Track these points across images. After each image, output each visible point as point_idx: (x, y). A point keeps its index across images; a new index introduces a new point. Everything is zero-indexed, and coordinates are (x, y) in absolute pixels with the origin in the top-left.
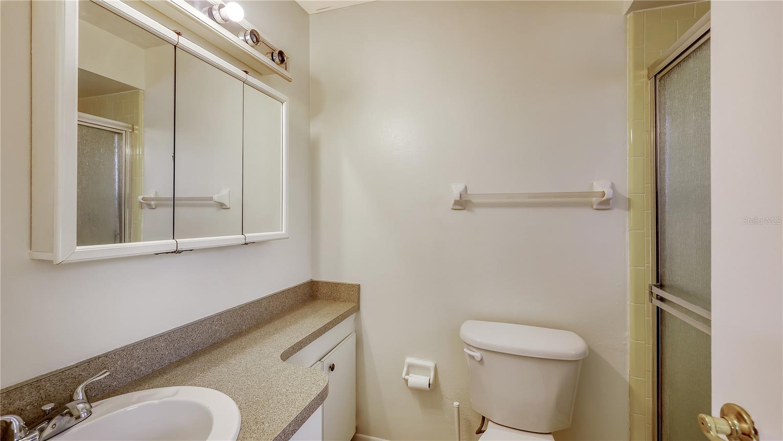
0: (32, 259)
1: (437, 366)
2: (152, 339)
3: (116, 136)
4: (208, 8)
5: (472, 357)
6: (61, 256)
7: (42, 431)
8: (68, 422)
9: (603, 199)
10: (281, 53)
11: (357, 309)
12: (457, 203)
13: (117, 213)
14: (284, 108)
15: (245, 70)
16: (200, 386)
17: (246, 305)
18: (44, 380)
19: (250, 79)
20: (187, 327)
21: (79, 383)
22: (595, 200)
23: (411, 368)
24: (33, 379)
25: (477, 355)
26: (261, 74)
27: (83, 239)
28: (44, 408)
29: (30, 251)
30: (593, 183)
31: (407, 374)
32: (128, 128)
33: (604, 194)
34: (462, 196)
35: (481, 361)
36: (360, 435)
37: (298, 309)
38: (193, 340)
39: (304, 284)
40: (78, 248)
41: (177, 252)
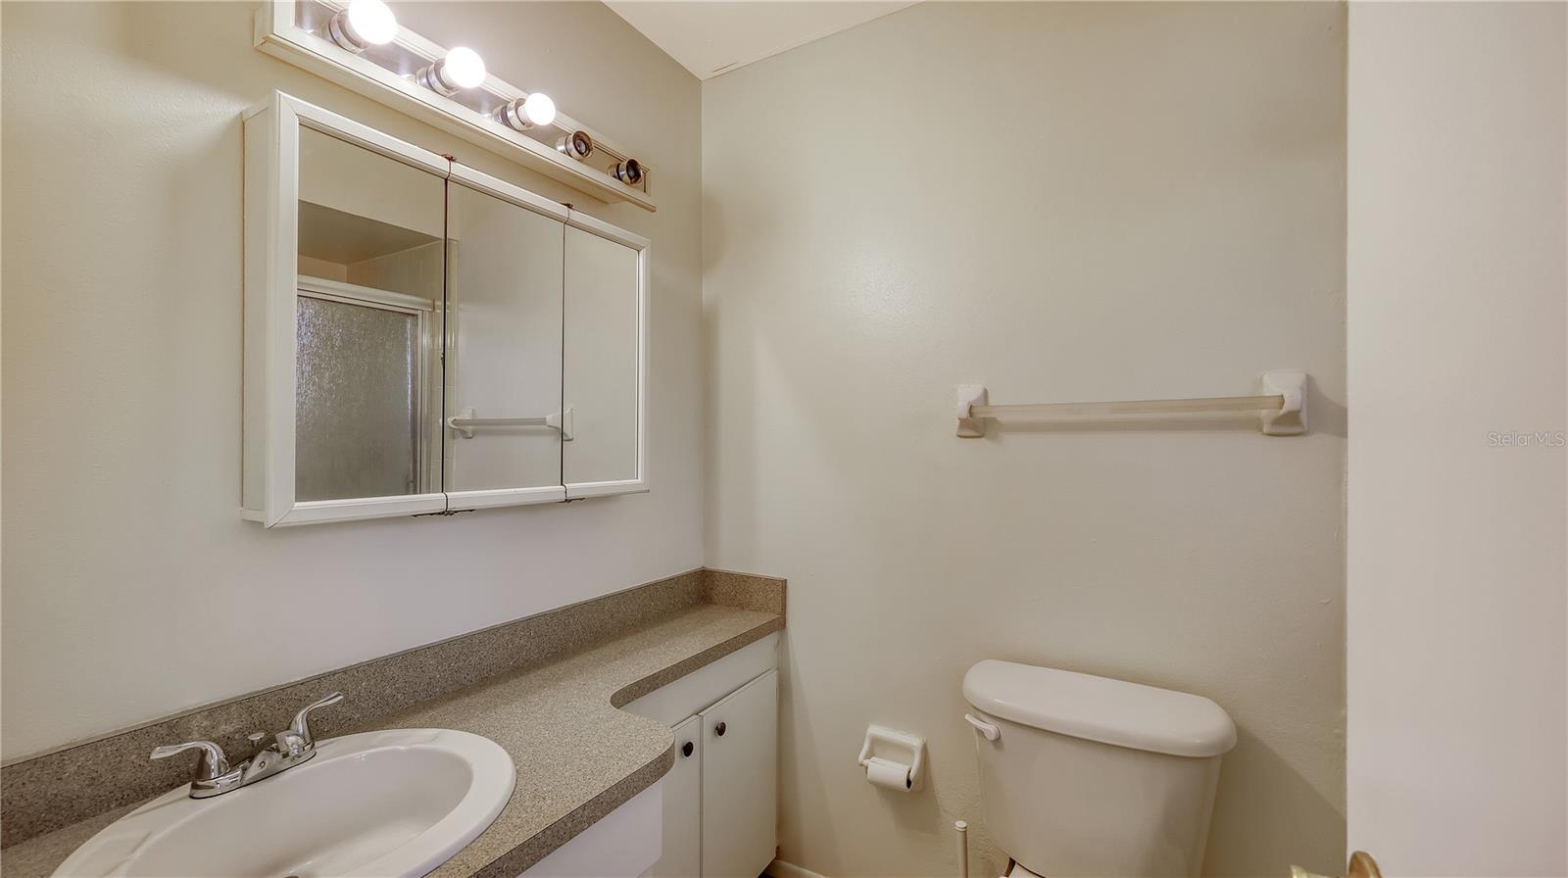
0: (244, 520)
1: (929, 747)
2: (415, 652)
3: (409, 320)
4: (500, 107)
5: (980, 732)
6: (274, 516)
7: (245, 770)
8: (280, 763)
9: (1282, 412)
10: (633, 165)
11: (780, 625)
12: (964, 423)
13: (410, 448)
14: (641, 260)
15: (566, 202)
16: (474, 732)
17: (574, 606)
18: (257, 698)
19: (576, 216)
20: (471, 636)
21: (301, 709)
22: (1266, 414)
23: (878, 746)
24: (244, 696)
25: (990, 728)
26: (606, 203)
27: (307, 489)
28: (251, 738)
29: (241, 508)
30: (1261, 379)
31: (869, 756)
32: (427, 305)
33: (1281, 400)
34: (974, 410)
35: (997, 741)
36: (784, 863)
37: (672, 620)
38: (481, 659)
39: (688, 576)
40: (297, 504)
41: (446, 513)
